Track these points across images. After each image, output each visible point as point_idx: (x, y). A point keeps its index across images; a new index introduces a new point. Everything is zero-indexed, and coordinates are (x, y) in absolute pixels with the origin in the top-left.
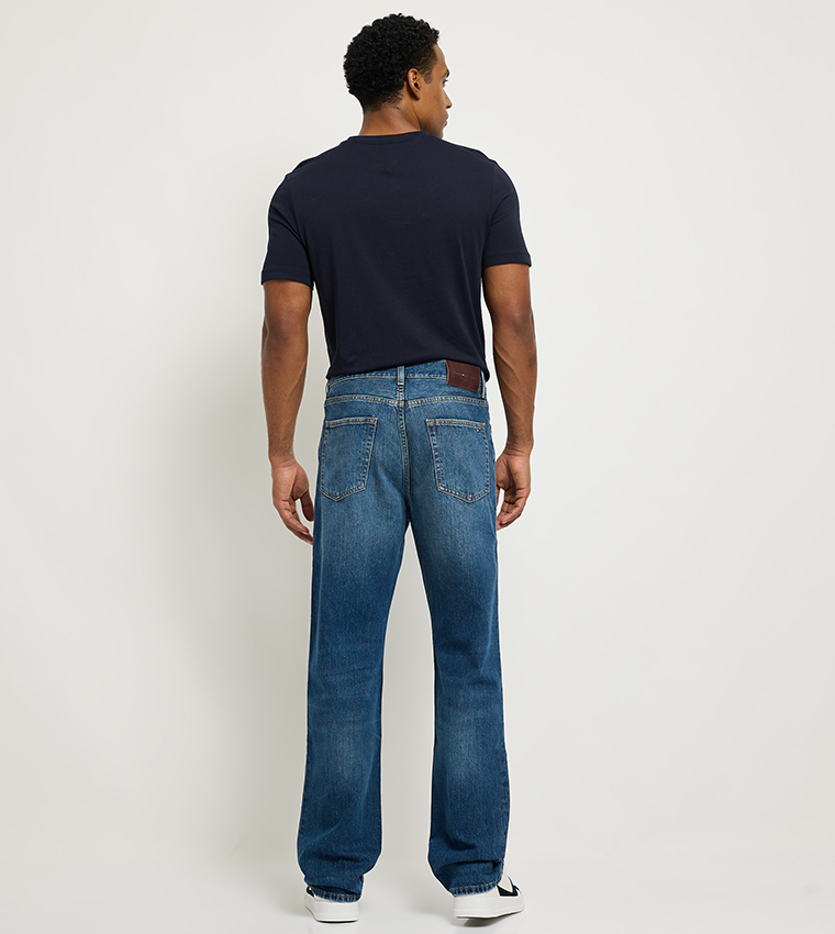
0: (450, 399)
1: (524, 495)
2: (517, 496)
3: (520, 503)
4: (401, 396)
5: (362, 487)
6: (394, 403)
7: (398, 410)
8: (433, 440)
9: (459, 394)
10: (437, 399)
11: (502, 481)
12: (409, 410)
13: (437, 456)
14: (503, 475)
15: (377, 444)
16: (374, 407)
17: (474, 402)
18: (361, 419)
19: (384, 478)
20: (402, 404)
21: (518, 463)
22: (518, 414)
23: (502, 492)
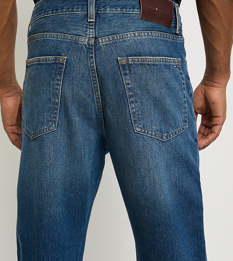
0: (144, 36)
1: (221, 123)
2: (214, 123)
3: (216, 129)
4: (91, 33)
5: (53, 127)
6: (84, 41)
7: (89, 48)
8: (127, 80)
9: (152, 29)
10: (129, 36)
11: (200, 109)
12: (100, 48)
13: (131, 96)
14: (200, 103)
15: (66, 84)
16: (64, 46)
17: (169, 37)
18: (51, 58)
19: (76, 119)
20: (92, 41)
21: (215, 94)
22: (218, 49)
23: (200, 116)
